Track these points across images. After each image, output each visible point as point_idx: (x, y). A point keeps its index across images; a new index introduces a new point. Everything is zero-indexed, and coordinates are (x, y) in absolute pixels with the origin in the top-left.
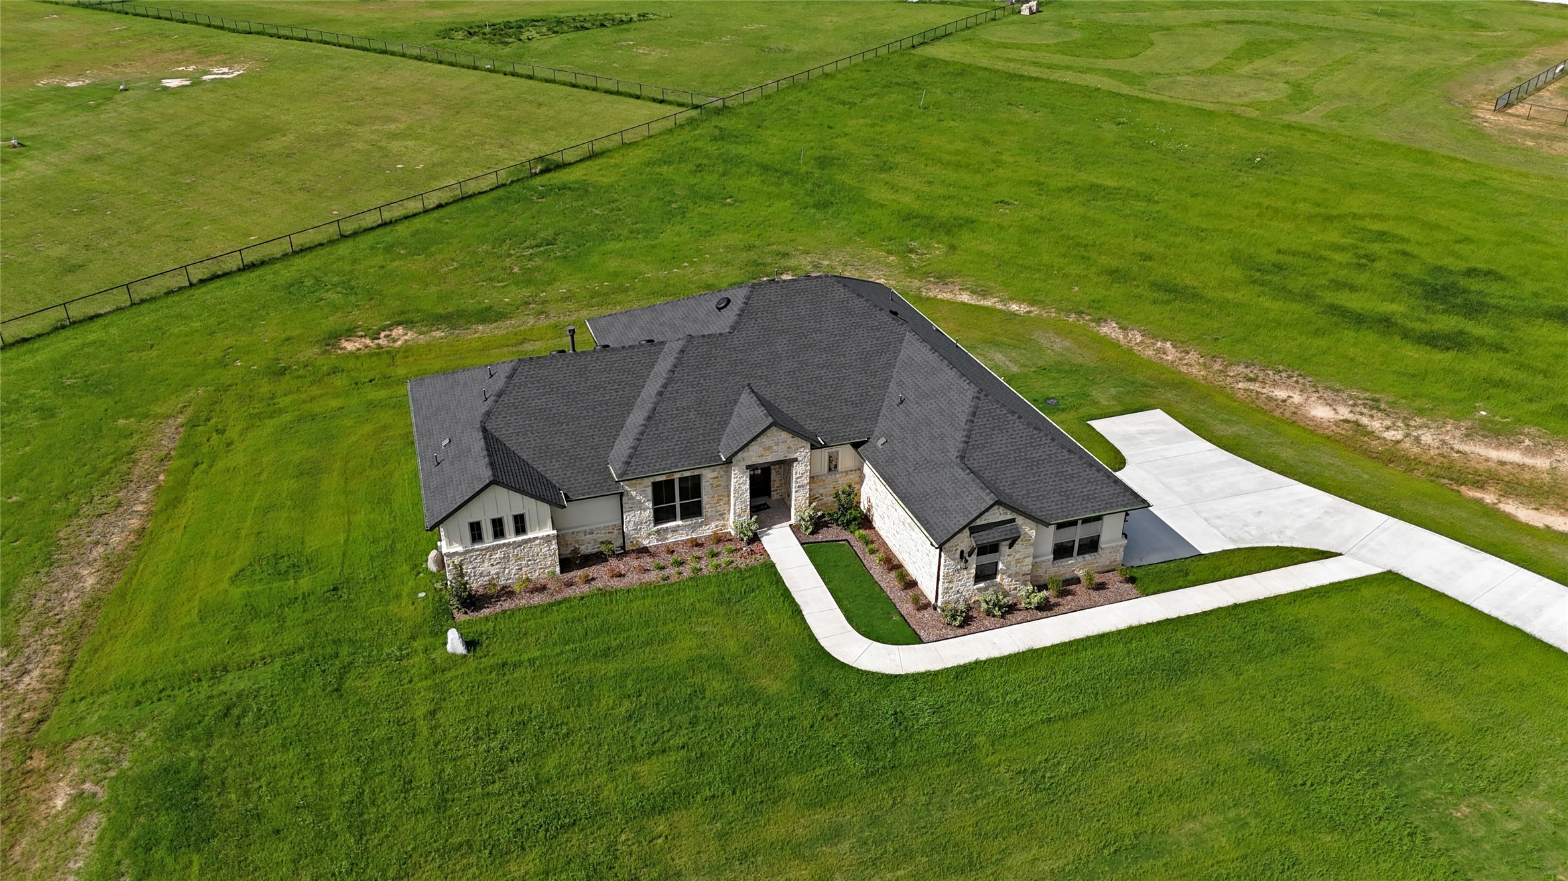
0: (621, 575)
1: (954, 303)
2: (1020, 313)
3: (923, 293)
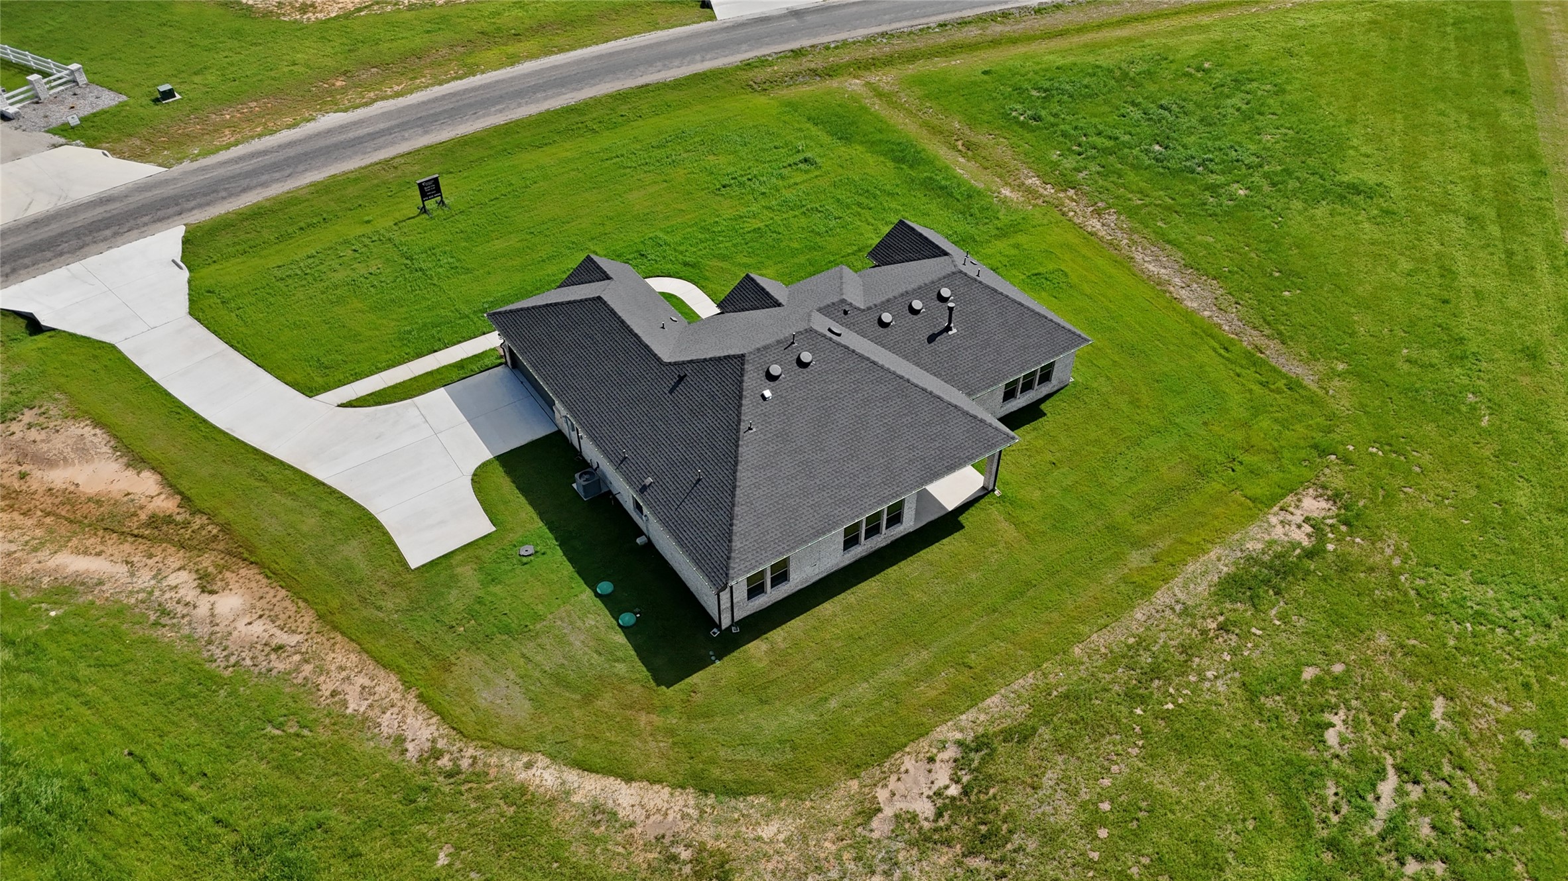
1: (642, 779)
2: (542, 761)
3: (692, 802)
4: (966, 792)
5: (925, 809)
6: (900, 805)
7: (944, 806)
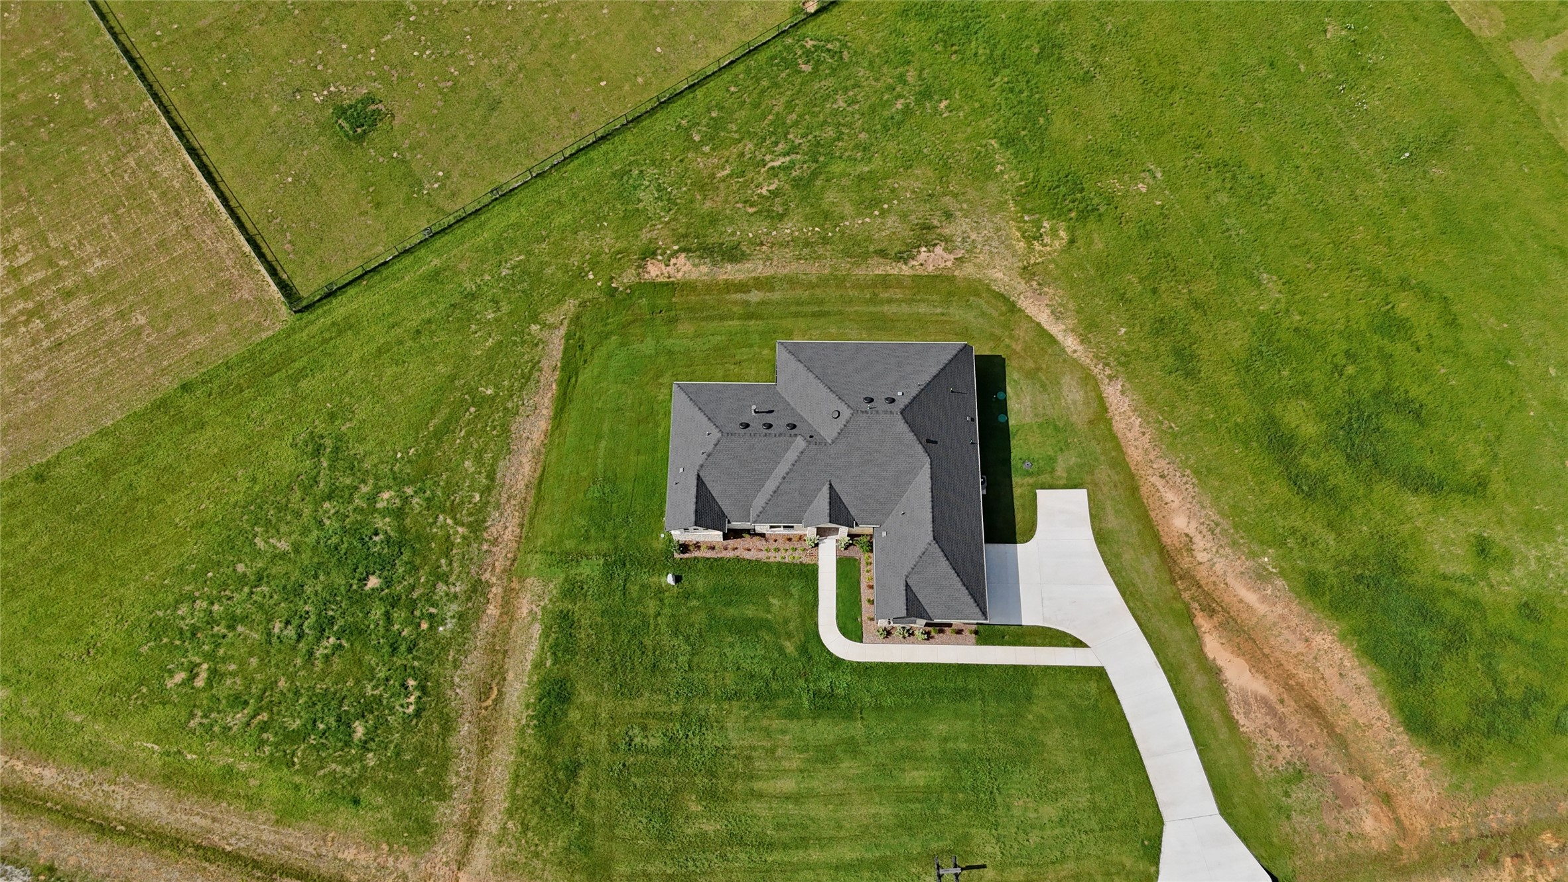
0: (749, 550)
1: (1034, 321)
2: (1069, 350)
3: (1020, 301)
4: (919, 246)
5: (939, 250)
6: (946, 256)
7: (931, 246)
